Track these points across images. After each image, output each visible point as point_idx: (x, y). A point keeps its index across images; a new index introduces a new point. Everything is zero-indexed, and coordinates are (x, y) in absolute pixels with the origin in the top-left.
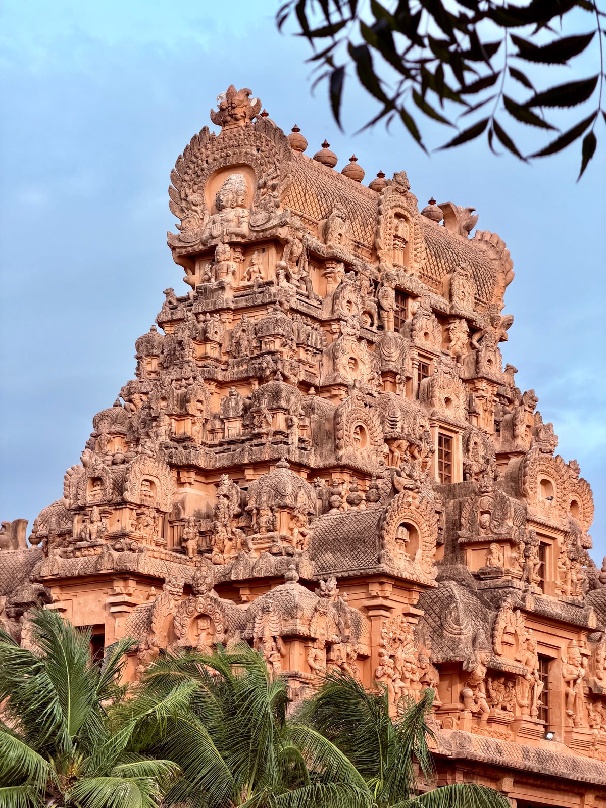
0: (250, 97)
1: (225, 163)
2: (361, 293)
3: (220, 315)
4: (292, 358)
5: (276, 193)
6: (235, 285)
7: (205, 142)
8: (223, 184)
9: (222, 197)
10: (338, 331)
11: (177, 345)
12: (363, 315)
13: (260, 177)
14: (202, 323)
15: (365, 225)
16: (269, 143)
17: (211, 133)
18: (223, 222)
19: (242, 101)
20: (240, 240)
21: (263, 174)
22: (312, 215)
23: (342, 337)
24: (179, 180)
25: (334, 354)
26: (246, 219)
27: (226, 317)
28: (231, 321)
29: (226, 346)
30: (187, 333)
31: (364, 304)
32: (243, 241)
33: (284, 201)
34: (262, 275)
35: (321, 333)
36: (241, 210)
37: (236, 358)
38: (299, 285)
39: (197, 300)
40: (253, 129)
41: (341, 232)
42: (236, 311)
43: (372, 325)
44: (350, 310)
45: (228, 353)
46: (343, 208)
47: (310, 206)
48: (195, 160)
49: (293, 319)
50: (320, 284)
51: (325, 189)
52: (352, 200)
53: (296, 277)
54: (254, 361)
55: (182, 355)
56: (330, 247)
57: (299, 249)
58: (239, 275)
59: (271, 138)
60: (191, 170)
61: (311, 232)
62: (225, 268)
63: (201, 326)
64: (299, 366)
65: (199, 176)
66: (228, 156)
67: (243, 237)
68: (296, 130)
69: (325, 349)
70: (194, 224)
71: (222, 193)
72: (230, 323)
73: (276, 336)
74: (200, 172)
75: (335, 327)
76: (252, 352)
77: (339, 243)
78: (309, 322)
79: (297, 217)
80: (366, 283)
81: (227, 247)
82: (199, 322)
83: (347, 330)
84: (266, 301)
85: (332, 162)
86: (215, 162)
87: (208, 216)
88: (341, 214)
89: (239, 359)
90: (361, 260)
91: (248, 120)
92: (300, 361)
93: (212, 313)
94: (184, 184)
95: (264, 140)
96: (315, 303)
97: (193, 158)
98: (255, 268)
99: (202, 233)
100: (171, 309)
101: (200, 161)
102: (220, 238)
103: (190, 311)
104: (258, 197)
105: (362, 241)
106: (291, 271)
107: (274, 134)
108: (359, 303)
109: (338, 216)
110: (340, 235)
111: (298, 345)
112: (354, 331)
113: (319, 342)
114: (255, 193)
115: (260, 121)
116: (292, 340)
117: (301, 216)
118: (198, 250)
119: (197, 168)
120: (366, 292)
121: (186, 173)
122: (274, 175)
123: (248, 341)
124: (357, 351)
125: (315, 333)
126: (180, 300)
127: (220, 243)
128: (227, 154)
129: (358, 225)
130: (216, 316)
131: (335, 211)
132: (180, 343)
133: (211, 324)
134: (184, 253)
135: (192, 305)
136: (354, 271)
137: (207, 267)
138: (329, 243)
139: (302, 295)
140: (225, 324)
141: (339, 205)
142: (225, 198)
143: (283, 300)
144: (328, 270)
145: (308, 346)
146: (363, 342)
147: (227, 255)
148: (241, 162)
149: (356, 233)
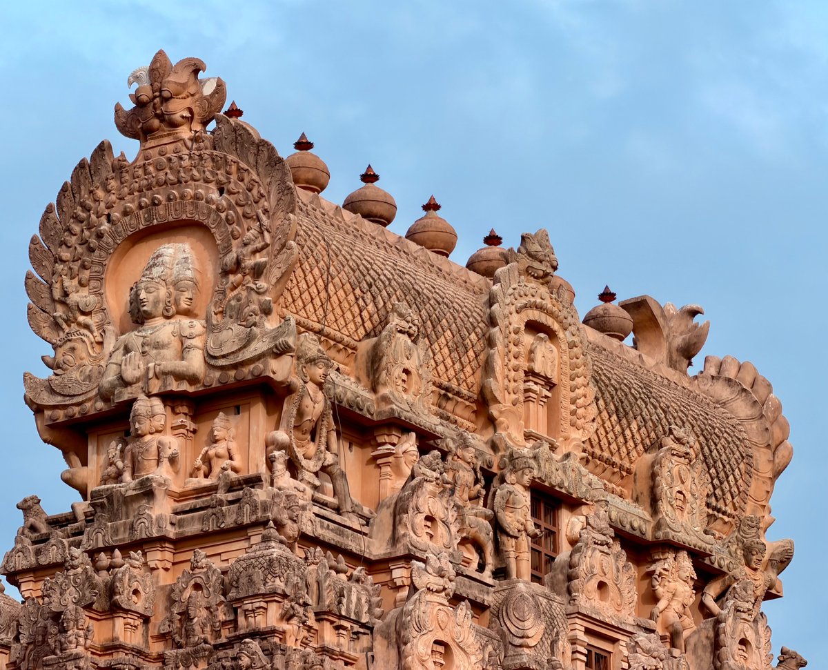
0: (201, 75)
1: (149, 219)
2: (456, 498)
3: (144, 554)
4: (305, 644)
5: (262, 284)
6: (176, 488)
7: (104, 175)
8: (144, 265)
9: (143, 295)
10: (407, 582)
11: (49, 622)
12: (462, 548)
13: (228, 250)
14: (104, 573)
15: (461, 349)
16: (245, 175)
17: (116, 155)
18: (146, 348)
19: (184, 86)
20: (185, 387)
21: (234, 243)
22: (344, 331)
23: (416, 596)
24: (48, 258)
25: (398, 633)
26: (197, 342)
27: (156, 557)
28: (169, 565)
29: (159, 622)
30: (72, 594)
31: (463, 522)
32: (191, 389)
33: (282, 300)
34: (237, 463)
35: (370, 588)
36: (186, 321)
37: (180, 647)
38: (317, 483)
39: (92, 521)
40: (207, 143)
41: (409, 365)
42: (180, 543)
43: (481, 568)
44: (431, 537)
45: (162, 637)
46: (412, 314)
47: (338, 310)
48: (83, 215)
49: (306, 559)
50: (365, 479)
51: (372, 272)
52: (430, 295)
53: (312, 465)
54: (221, 654)
55: (61, 644)
56: (385, 399)
57: (315, 405)
58: (184, 464)
59: (248, 163)
60: (74, 238)
61: (341, 366)
62: (154, 449)
63: (102, 578)
64: (322, 661)
65: (91, 250)
66: (155, 205)
67: (193, 380)
68: (303, 145)
69: (378, 624)
70: (84, 355)
71: (142, 285)
72: (167, 570)
73: (270, 596)
74: (93, 242)
75: (399, 574)
76: (217, 634)
77: (405, 390)
78: (343, 564)
79: (310, 335)
80: (466, 476)
81: (157, 404)
82: (97, 570)
83: (427, 579)
84: (246, 520)
85: (385, 214)
86: (127, 219)
87: (113, 338)
88: (407, 325)
89: (189, 649)
90: (454, 426)
91: (198, 127)
92: (324, 650)
93: (126, 549)
94: (60, 267)
95: (234, 168)
96: (355, 523)
97: (79, 211)
98: (221, 448)
99: (102, 374)
100: (34, 543)
101: (93, 217)
102: (140, 384)
103: (78, 545)
104: (223, 292)
105: (454, 384)
106: (299, 453)
107: (257, 155)
108: (451, 519)
109: (400, 332)
110: (406, 372)
111: (319, 616)
112: (441, 581)
113: (366, 608)
114: (216, 284)
115: (224, 128)
116: (305, 605)
117: (319, 332)
118: (93, 412)
119: (86, 233)
120: (466, 496)
121: (63, 243)
122: (259, 244)
123: (208, 608)
124: (450, 626)
125: (355, 588)
126: (56, 522)
127: (142, 396)
128: (153, 199)
129: (446, 350)
130: (137, 555)
131: (395, 321)
132: (57, 617)
133: (124, 574)
134: (62, 419)
135: (81, 533)
136: (440, 450)
137: (114, 448)
138: (384, 391)
139: (324, 504)
140: (155, 572)
141: (403, 307)
142: (151, 297)
143: (284, 517)
144: (382, 450)
145: (341, 617)
146: (464, 605)
147: (159, 422)
148: (184, 217)
149: (441, 368)
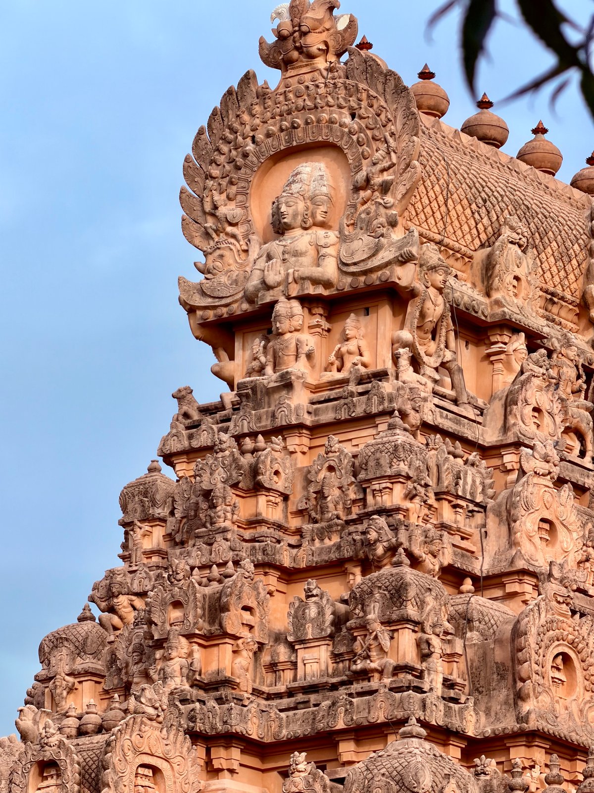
0: (336, 12)
1: (289, 141)
2: (560, 391)
3: (284, 439)
4: (426, 521)
5: (389, 199)
6: (312, 380)
7: (249, 101)
8: (284, 182)
9: (283, 208)
10: (517, 466)
11: (201, 499)
12: (565, 436)
13: (359, 168)
14: (249, 456)
15: (566, 259)
16: (375, 101)
17: (260, 82)
18: (286, 256)
19: (320, 21)
20: (320, 290)
21: (364, 162)
22: (462, 242)
23: (524, 479)
24: (199, 175)
25: (508, 512)
26: (331, 251)
27: (295, 442)
28: (306, 449)
29: (297, 501)
30: (220, 474)
31: (566, 413)
32: (326, 293)
33: (406, 214)
34: (366, 359)
35: (483, 471)
36: (321, 232)
37: (316, 522)
38: (437, 377)
39: (238, 409)
40: (341, 73)
41: (518, 272)
42: (316, 430)
44: (538, 426)
45: (300, 513)
46: (522, 227)
47: (456, 223)
48: (231, 137)
49: (427, 444)
50: (479, 374)
51: (486, 189)
52: (538, 210)
53: (432, 362)
54: (352, 528)
55: (211, 518)
56: (498, 303)
57: (436, 307)
58: (320, 359)
59: (377, 91)
60: (223, 157)
61: (459, 273)
62: (293, 346)
63: (246, 460)
64: (441, 536)
65: (238, 168)
66: (294, 128)
67: (327, 284)
68: (426, 75)
69: (491, 503)
70: (231, 261)
71: (283, 200)
72: (304, 453)
73: (395, 478)
74: (240, 161)
75: (509, 459)
76: (349, 511)
77: (516, 295)
78: (460, 450)
79: (432, 246)
80: (570, 372)
81: (296, 306)
82: (243, 453)
83: (533, 464)
84: (374, 410)
85: (499, 137)
86: (270, 140)
87: (258, 246)
88: (517, 237)
89: (324, 524)
90: (558, 327)
91: (332, 58)
92: (443, 526)
93: (268, 434)
94: (210, 183)
95: (364, 95)
96: (471, 413)
97: (227, 133)
98: (352, 346)
99: (247, 279)
100: (188, 428)
101: (240, 138)
102: (281, 288)
103: (226, 430)
104: (354, 206)
105: (559, 290)
106: (421, 350)
107: (385, 84)
108: (556, 411)
109: (512, 242)
110: (517, 278)
111: (439, 496)
112: (547, 466)
113: (480, 489)
114: (348, 199)
115: (356, 59)
116: (426, 486)
117: (439, 243)
118: (239, 312)
119: (234, 153)
120: (569, 390)
121: (213, 162)
122: (386, 164)
123: (340, 488)
124: (555, 505)
125: (471, 471)
126: (206, 410)
127: (282, 299)
128: (293, 123)
129: (552, 260)
130: (277, 440)
131: (506, 233)
132: (207, 494)
133: (266, 457)
134: (212, 318)
135: (229, 420)
136: (546, 349)
137: (257, 344)
138: (496, 295)
139: (443, 397)
140: (293, 455)
141: (514, 220)
142: (290, 211)
143: (408, 407)
144: (495, 348)
145: (458, 497)
146: (567, 489)
147: (297, 322)
148: (320, 139)
149: (548, 275)
